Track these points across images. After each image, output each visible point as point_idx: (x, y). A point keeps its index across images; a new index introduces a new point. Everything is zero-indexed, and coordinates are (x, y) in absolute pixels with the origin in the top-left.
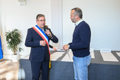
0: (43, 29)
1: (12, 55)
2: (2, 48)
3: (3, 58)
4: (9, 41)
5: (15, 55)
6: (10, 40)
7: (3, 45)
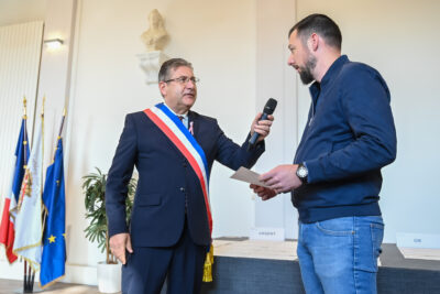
0: (184, 116)
1: (100, 263)
2: (65, 235)
3: (63, 273)
4: (96, 209)
5: (112, 266)
6: (98, 204)
7: (70, 227)
